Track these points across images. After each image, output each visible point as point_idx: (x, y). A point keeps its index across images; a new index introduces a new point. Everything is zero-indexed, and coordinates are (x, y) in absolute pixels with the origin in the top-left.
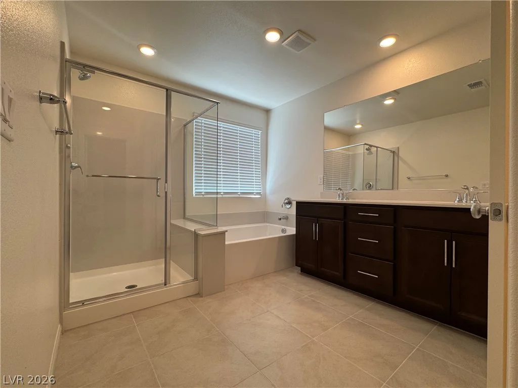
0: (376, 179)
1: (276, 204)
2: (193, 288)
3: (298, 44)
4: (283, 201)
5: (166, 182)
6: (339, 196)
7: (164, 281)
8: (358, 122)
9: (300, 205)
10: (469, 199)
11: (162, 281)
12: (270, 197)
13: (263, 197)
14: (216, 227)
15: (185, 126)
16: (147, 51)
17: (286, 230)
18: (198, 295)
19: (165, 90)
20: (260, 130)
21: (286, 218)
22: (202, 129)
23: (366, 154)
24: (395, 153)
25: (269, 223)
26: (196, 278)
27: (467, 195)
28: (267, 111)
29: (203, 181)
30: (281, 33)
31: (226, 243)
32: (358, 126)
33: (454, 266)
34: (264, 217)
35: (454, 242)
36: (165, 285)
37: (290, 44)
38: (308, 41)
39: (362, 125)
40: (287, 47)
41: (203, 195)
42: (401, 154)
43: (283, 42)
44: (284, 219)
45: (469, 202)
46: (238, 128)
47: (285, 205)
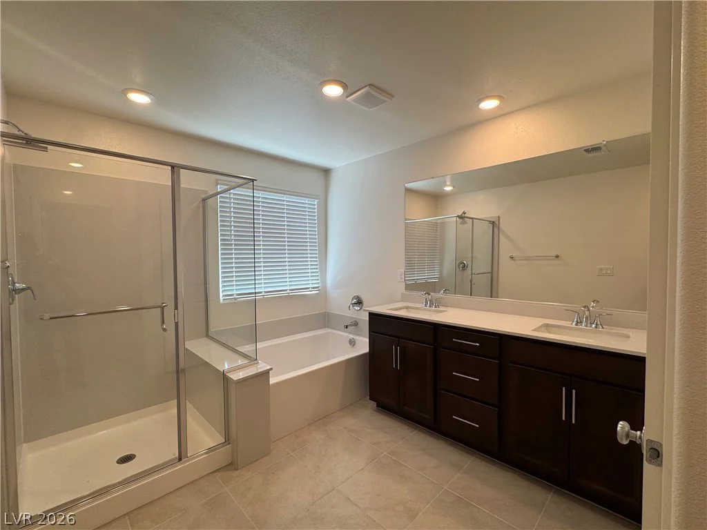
0: (472, 257)
1: (340, 303)
2: (223, 456)
3: (368, 100)
4: (349, 300)
5: (176, 308)
6: (426, 302)
7: (177, 455)
8: (448, 183)
9: (374, 317)
10: (589, 322)
11: (174, 454)
12: (333, 293)
13: (323, 294)
14: (256, 362)
15: (204, 200)
16: (139, 98)
17: (354, 341)
18: (232, 466)
19: (170, 168)
20: (316, 199)
21: (356, 324)
22: (230, 203)
23: (459, 223)
24: (494, 224)
25: (331, 328)
26: (227, 441)
27: (587, 318)
28: (326, 172)
29: (234, 279)
30: (345, 86)
31: (271, 383)
32: (448, 189)
33: (574, 422)
34: (325, 320)
35: (574, 391)
36: (180, 459)
37: (357, 100)
38: (382, 98)
39: (454, 187)
40: (353, 103)
41: (235, 299)
42: (502, 226)
43: (347, 97)
44: (351, 325)
45: (589, 325)
46: (285, 198)
47: (353, 306)
